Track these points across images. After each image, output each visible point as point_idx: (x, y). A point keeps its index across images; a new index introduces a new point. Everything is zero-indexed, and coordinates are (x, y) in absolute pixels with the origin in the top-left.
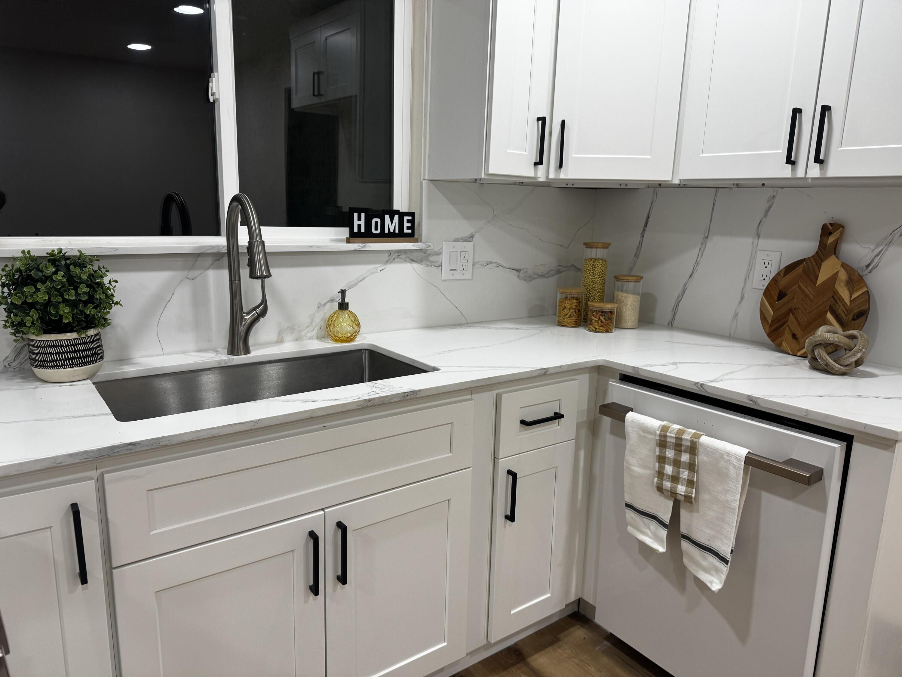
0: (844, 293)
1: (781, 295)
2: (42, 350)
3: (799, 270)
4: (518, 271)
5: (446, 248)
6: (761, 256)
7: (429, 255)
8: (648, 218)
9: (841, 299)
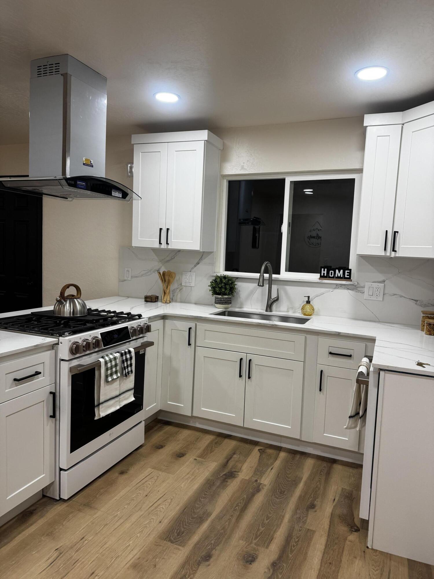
2: (217, 299)
5: (367, 285)
7: (358, 287)
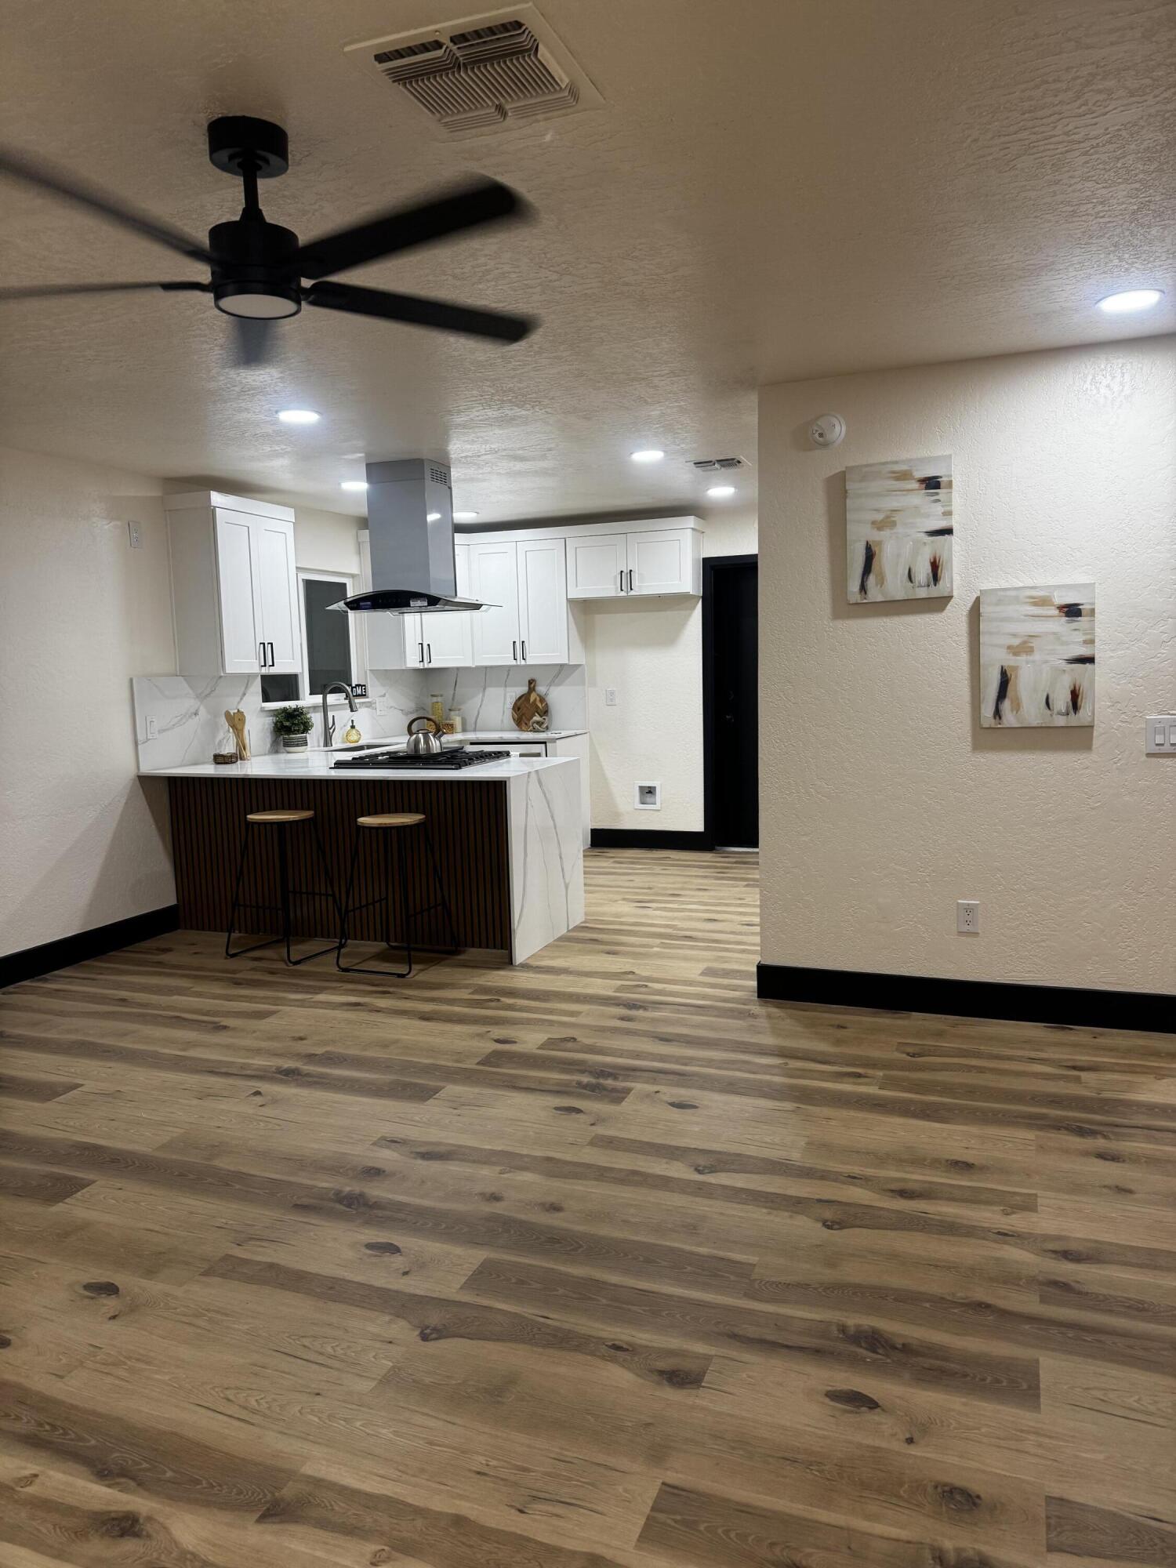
1: (519, 709)
2: (297, 740)
3: (523, 698)
4: (402, 710)
6: (508, 695)
7: (372, 704)
8: (455, 681)
9: (539, 706)
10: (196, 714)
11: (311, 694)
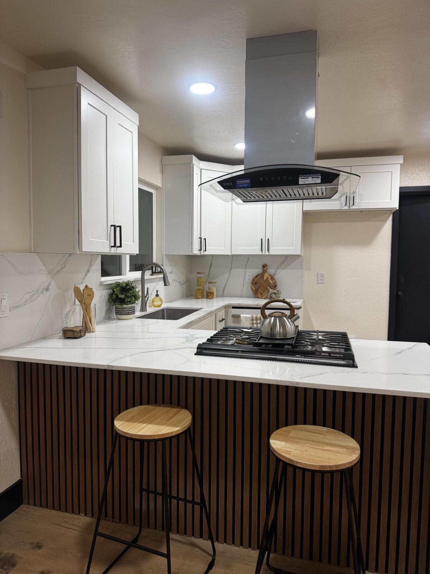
0: (271, 281)
1: (256, 284)
2: (128, 310)
3: (259, 277)
4: (179, 282)
6: (247, 274)
8: (211, 264)
9: (271, 283)
10: (47, 289)
11: (130, 271)
